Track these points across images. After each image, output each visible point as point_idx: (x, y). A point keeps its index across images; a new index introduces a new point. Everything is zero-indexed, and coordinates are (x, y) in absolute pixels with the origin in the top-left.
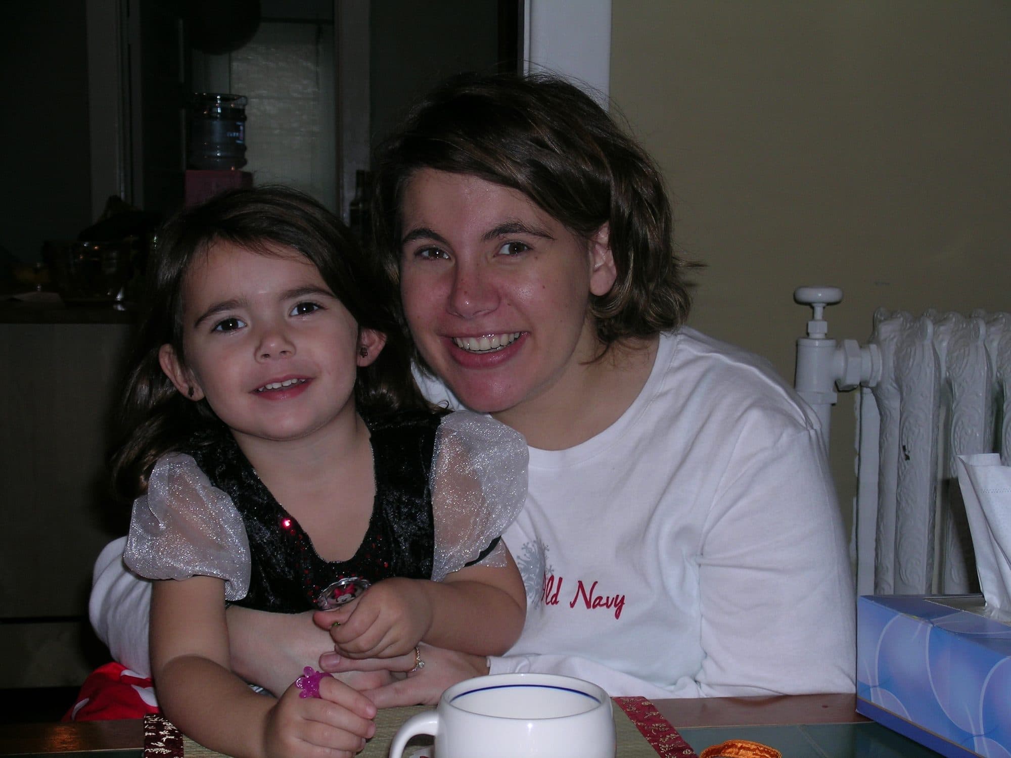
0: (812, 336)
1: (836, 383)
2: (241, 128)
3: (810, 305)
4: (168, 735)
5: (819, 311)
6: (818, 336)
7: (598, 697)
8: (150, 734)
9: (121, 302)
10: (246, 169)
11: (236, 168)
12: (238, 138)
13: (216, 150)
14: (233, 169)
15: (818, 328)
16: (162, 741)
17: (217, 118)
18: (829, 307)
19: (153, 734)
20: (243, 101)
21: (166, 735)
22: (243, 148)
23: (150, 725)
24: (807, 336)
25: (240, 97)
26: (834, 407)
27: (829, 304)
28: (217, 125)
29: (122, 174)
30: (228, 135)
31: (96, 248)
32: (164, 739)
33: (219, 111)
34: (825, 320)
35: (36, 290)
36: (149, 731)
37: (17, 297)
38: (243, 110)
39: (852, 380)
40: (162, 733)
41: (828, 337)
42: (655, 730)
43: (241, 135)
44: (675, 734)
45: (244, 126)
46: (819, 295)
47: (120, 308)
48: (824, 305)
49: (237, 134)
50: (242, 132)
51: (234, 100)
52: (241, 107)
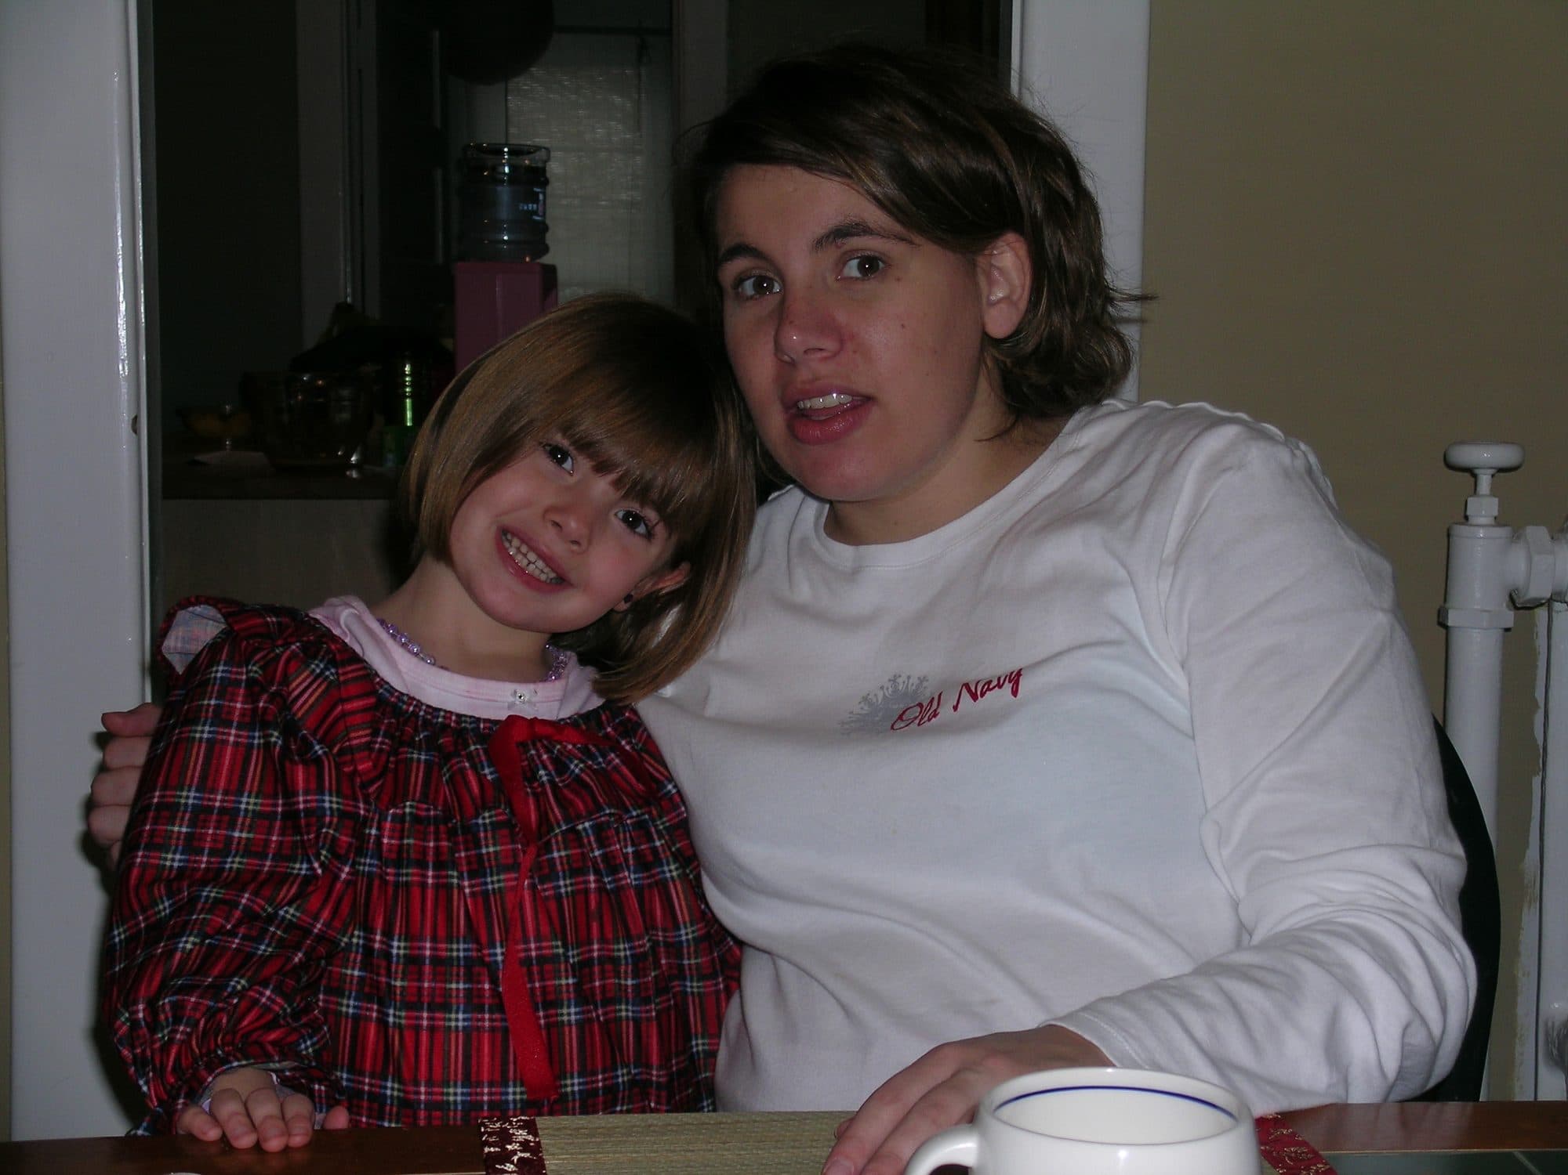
0: (1472, 520)
1: (1511, 596)
2: (541, 197)
3: (1471, 472)
4: (521, 1151)
5: (1485, 482)
6: (1483, 521)
7: (1234, 1111)
8: (492, 1149)
9: (356, 466)
10: (546, 260)
11: (532, 259)
12: (535, 213)
13: (501, 231)
14: (527, 259)
15: (1484, 507)
16: (512, 1162)
17: (504, 181)
18: (1502, 474)
19: (497, 1149)
20: (542, 154)
21: (516, 1150)
22: (543, 228)
23: (490, 1134)
24: (1463, 520)
25: (538, 148)
26: (1509, 633)
27: (1501, 470)
28: (504, 193)
29: (349, 269)
30: (521, 208)
31: (320, 382)
32: (515, 1158)
33: (507, 170)
34: (1495, 496)
35: (222, 447)
36: (490, 1145)
37: (200, 458)
38: (544, 170)
39: (1539, 589)
40: (509, 1147)
41: (1498, 522)
42: (1290, 1158)
43: (541, 209)
44: (1323, 1163)
45: (544, 194)
46: (1485, 456)
47: (354, 474)
48: (1492, 471)
49: (535, 206)
50: (541, 203)
51: (529, 153)
52: (540, 165)
